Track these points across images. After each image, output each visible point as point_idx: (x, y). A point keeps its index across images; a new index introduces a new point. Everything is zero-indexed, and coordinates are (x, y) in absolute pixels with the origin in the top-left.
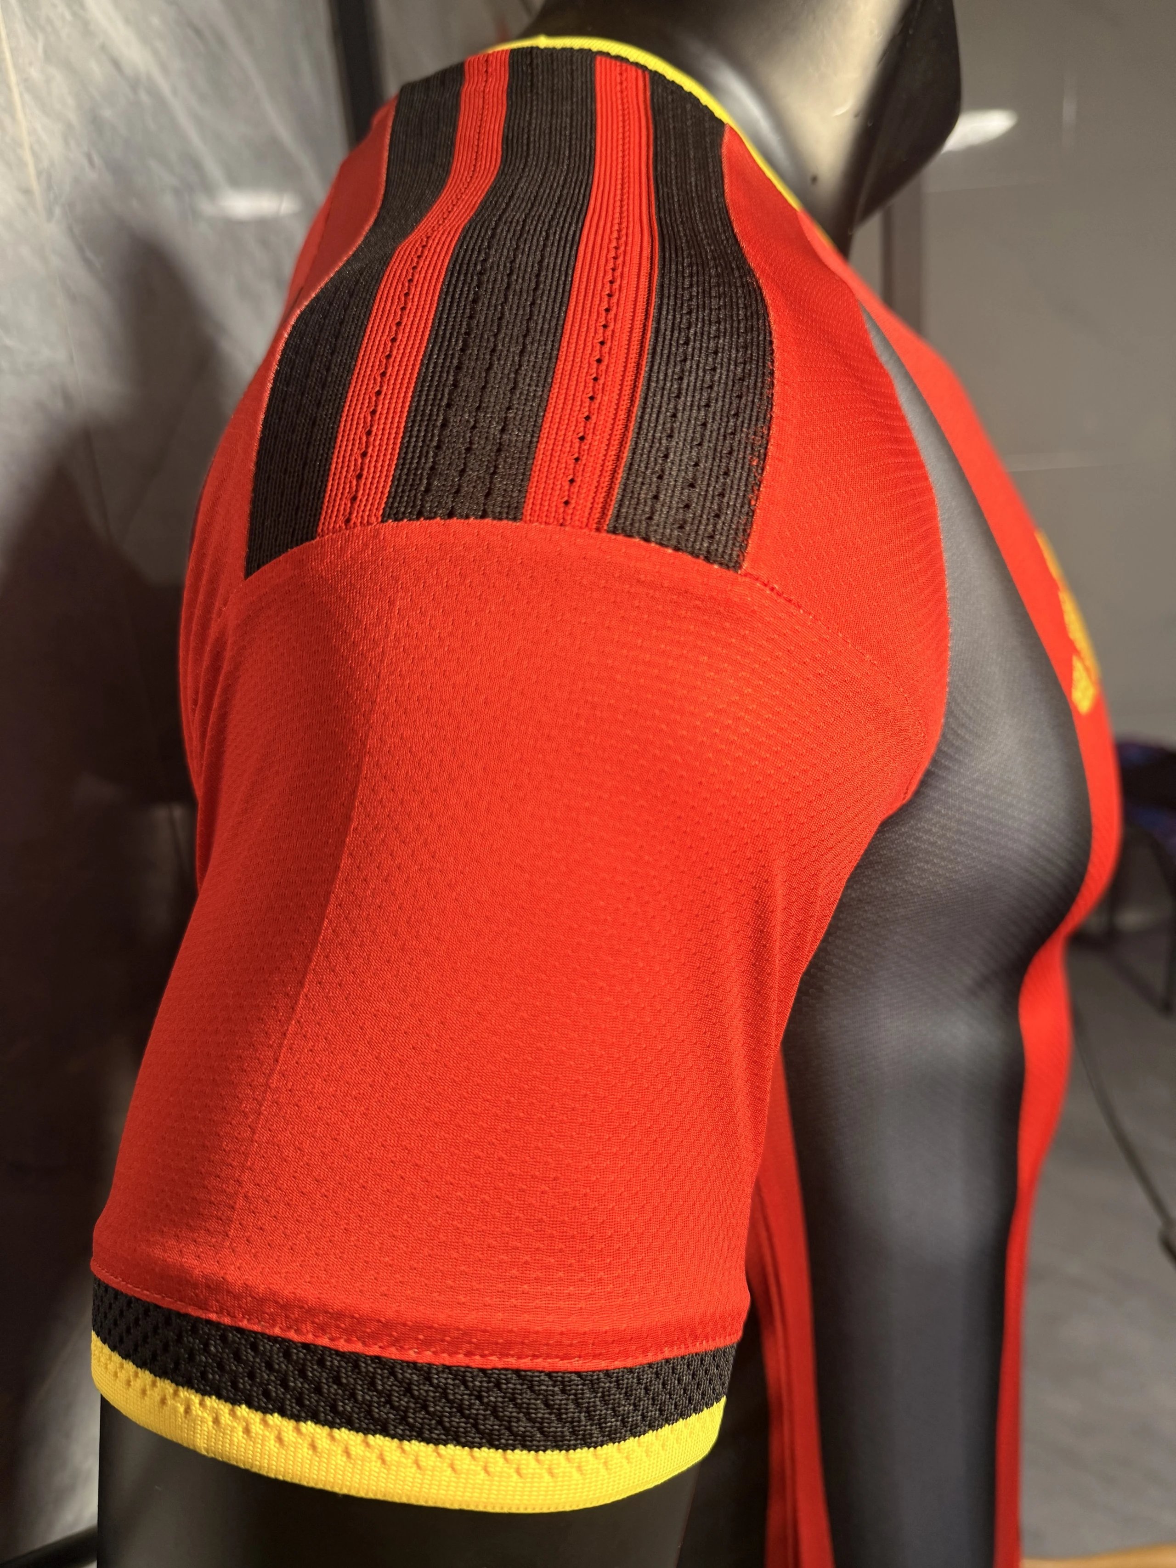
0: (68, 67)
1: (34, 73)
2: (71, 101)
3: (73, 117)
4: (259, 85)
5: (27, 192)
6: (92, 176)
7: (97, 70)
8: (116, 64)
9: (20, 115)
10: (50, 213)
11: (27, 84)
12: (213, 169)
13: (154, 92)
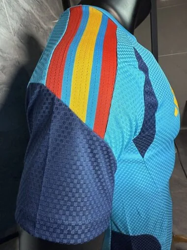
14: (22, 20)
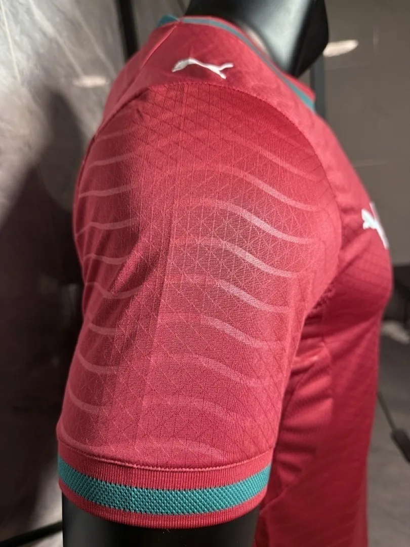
0: (29, 36)
1: (17, 38)
2: (29, 47)
3: (30, 52)
4: (93, 39)
5: (14, 77)
6: (37, 72)
7: (38, 36)
8: (45, 34)
9: (12, 52)
10: (23, 84)
11: (15, 42)
12: (78, 69)
13: (57, 43)
14: (39, 55)
